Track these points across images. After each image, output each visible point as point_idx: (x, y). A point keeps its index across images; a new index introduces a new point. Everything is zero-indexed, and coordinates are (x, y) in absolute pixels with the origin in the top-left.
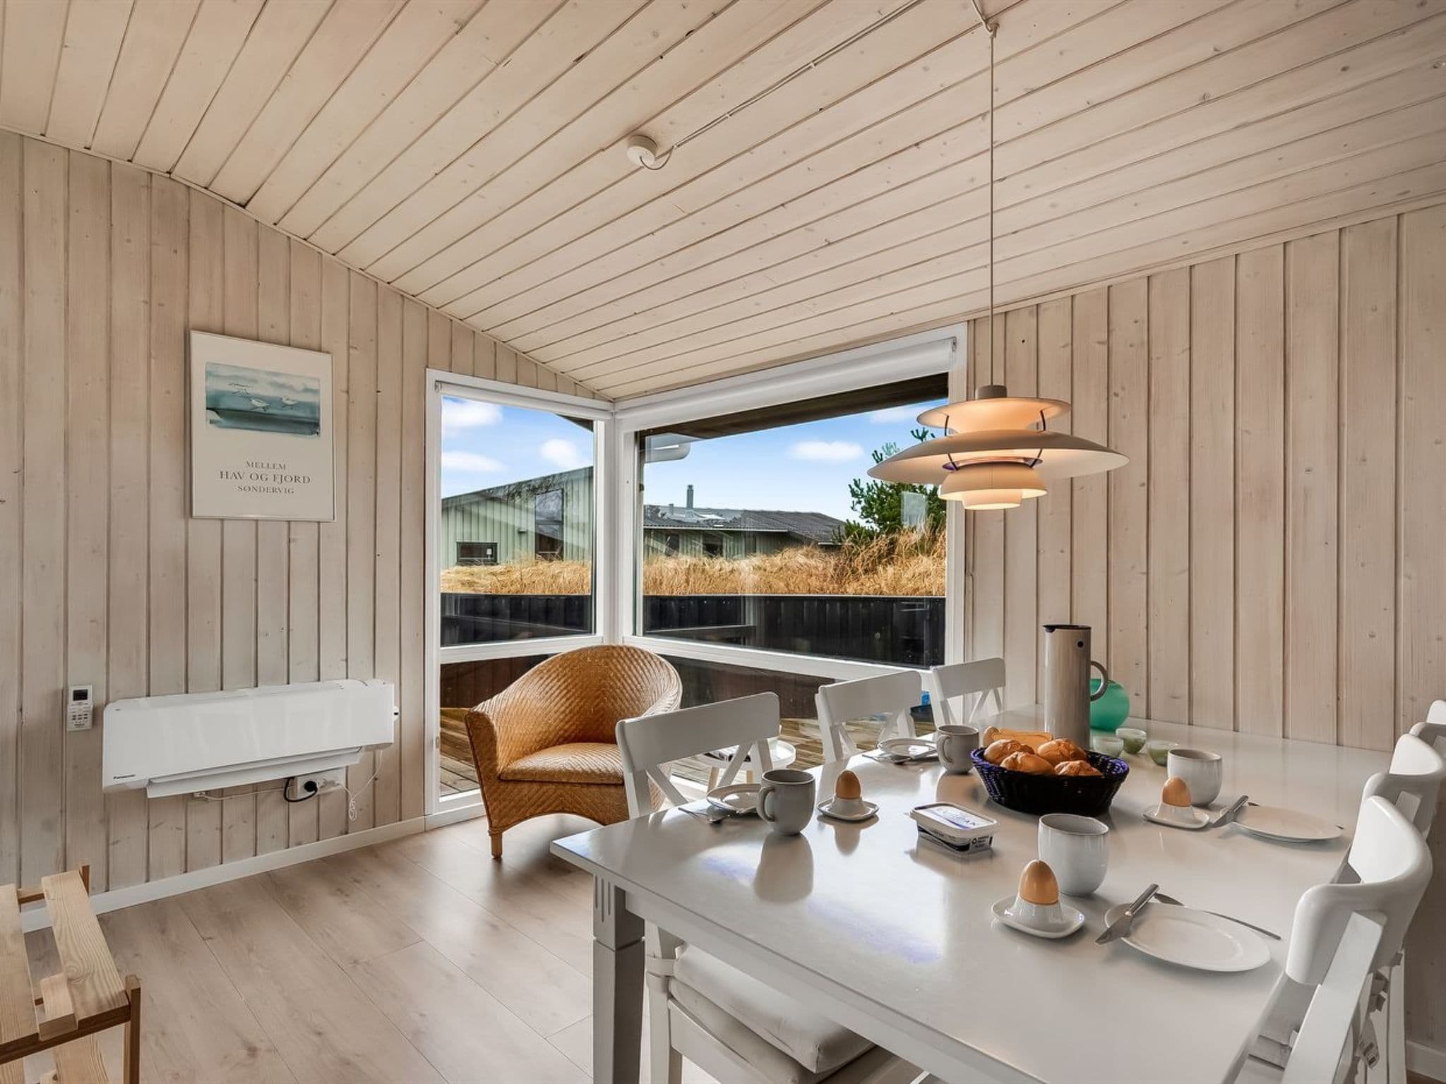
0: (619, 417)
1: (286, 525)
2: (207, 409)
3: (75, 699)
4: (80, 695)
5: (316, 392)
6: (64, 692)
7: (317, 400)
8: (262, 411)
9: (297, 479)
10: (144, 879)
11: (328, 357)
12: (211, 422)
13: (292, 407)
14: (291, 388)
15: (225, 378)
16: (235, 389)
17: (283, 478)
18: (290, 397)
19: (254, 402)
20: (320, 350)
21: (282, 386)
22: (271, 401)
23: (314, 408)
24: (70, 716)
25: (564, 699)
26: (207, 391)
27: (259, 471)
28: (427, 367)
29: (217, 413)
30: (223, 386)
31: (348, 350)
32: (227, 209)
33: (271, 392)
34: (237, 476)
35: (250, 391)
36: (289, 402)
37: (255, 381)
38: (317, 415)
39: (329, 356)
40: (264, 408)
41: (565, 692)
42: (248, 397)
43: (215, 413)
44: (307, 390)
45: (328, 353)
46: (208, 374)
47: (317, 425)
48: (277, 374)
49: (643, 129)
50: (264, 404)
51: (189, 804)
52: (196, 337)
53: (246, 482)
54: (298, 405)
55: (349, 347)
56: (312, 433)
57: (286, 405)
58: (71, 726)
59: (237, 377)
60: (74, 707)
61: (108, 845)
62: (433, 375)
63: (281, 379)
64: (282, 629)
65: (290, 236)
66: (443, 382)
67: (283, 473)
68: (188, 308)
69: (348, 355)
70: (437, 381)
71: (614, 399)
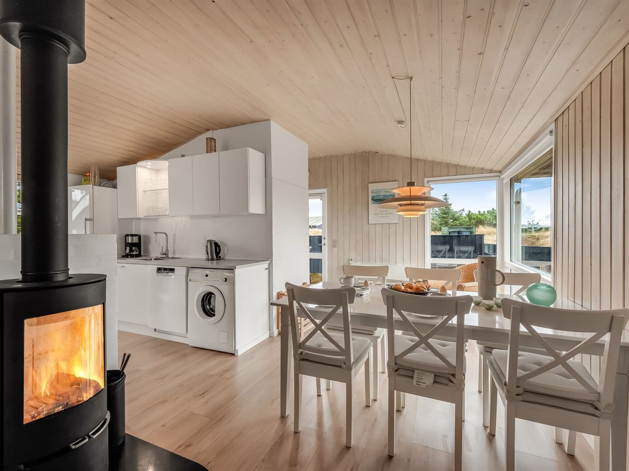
0: (502, 177)
1: (388, 225)
2: (372, 200)
3: (351, 260)
5: (394, 191)
6: (349, 259)
9: (390, 214)
12: (373, 203)
14: (388, 192)
15: (375, 192)
17: (387, 214)
19: (381, 197)
20: (396, 181)
21: (386, 192)
22: (384, 196)
24: (350, 264)
25: (466, 279)
26: (372, 196)
27: (382, 213)
28: (425, 178)
29: (374, 201)
30: (375, 194)
32: (375, 154)
33: (384, 194)
34: (378, 214)
35: (380, 194)
36: (388, 195)
37: (380, 192)
39: (397, 182)
40: (383, 198)
41: (466, 276)
42: (379, 196)
46: (372, 192)
48: (385, 189)
52: (369, 185)
53: (379, 215)
54: (390, 195)
60: (351, 262)
62: (426, 180)
63: (386, 190)
64: (388, 250)
65: (388, 156)
66: (430, 181)
67: (387, 212)
68: (368, 179)
69: (403, 180)
70: (428, 181)
71: (500, 171)
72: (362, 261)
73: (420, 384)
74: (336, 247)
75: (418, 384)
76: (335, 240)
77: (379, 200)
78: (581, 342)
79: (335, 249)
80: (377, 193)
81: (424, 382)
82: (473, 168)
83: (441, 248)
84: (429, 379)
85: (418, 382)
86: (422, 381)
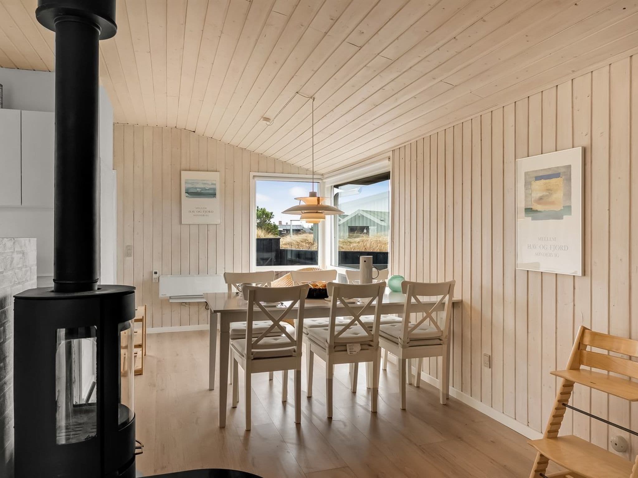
0: (324, 181)
1: (207, 226)
2: (186, 193)
3: (155, 274)
4: (156, 273)
5: (215, 184)
6: (152, 272)
7: (215, 187)
8: (199, 192)
9: (209, 212)
10: (170, 325)
11: (219, 173)
12: (186, 197)
13: (208, 190)
14: (208, 184)
15: (190, 183)
16: (192, 186)
17: (206, 212)
18: (207, 187)
19: (198, 190)
20: (216, 171)
21: (205, 184)
22: (202, 189)
23: (215, 189)
24: (153, 278)
26: (185, 188)
27: (199, 210)
28: (250, 171)
29: (188, 194)
30: (190, 186)
31: (225, 169)
32: (191, 133)
33: (202, 186)
34: (193, 212)
35: (197, 186)
36: (207, 188)
37: (198, 183)
38: (215, 192)
40: (200, 191)
42: (196, 188)
43: (187, 194)
44: (212, 184)
45: (219, 171)
46: (186, 183)
47: (215, 194)
48: (204, 180)
49: (264, 116)
50: (201, 190)
51: (181, 307)
52: (182, 172)
53: (195, 213)
54: (210, 189)
55: (225, 168)
56: (214, 197)
57: (206, 189)
58: (154, 281)
59: (193, 183)
60: (154, 276)
61: (162, 315)
62: (252, 174)
63: (205, 182)
64: (206, 257)
65: (207, 138)
66: (256, 176)
67: (206, 210)
68: (181, 164)
69: (225, 171)
70: (254, 176)
71: (323, 174)
72: (171, 274)
73: (352, 353)
74: (131, 256)
75: (351, 353)
76: (129, 246)
77: (194, 194)
78: (436, 303)
79: (129, 259)
80: (193, 185)
81: (355, 350)
82: (298, 168)
83: (266, 255)
84: (357, 348)
85: (351, 352)
86: (353, 351)
